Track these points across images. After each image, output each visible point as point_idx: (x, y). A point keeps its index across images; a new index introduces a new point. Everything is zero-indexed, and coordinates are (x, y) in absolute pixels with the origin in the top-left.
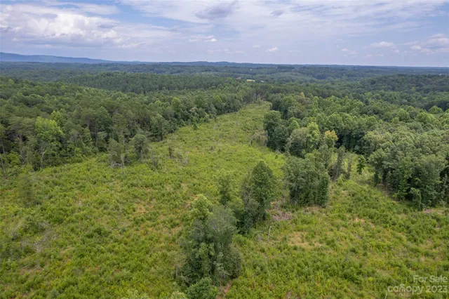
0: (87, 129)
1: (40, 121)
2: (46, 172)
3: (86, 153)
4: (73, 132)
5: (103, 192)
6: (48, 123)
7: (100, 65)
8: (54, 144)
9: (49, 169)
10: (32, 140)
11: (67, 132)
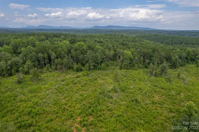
0: (142, 57)
1: (126, 51)
2: (123, 71)
3: (139, 67)
4: (137, 58)
5: (142, 85)
6: (128, 53)
7: (153, 31)
8: (128, 61)
9: (125, 70)
10: (122, 58)
11: (134, 57)
